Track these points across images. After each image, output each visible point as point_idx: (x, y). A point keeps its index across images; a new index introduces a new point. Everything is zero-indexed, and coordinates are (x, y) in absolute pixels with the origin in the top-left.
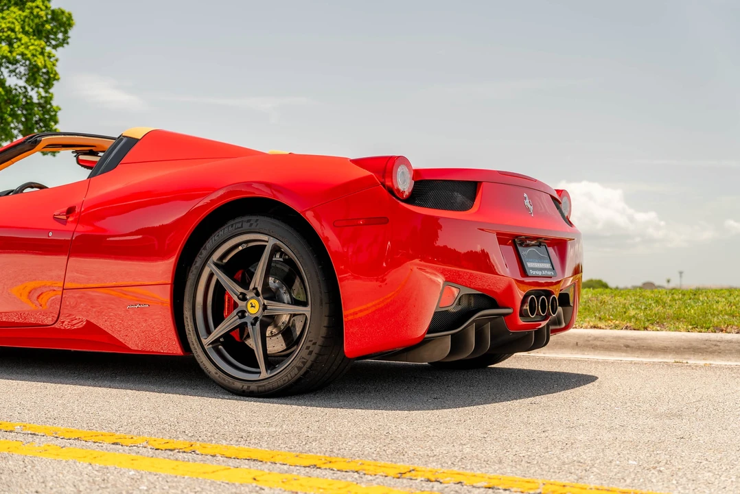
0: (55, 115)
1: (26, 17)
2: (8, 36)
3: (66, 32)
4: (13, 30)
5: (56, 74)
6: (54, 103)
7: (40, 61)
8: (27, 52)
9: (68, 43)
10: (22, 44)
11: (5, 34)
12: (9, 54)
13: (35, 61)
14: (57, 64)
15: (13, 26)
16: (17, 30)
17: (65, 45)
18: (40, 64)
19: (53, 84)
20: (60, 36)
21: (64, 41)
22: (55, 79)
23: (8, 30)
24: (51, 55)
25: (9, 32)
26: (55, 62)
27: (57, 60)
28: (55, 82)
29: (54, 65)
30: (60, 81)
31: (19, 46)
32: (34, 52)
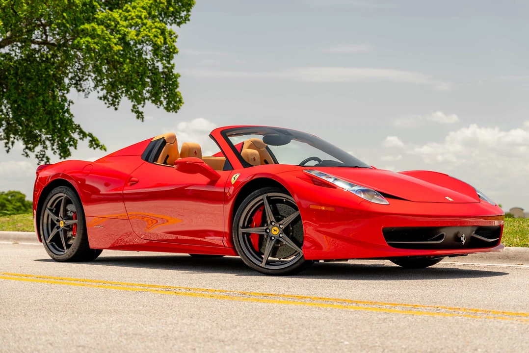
0: (176, 81)
1: (152, 4)
2: (136, 22)
3: (188, 11)
4: (140, 17)
5: (175, 49)
6: (175, 71)
7: (160, 40)
8: (150, 34)
9: (189, 20)
10: (147, 28)
11: (134, 21)
12: (136, 38)
13: (156, 41)
14: (177, 40)
15: (139, 14)
16: (143, 17)
17: (187, 22)
18: (159, 43)
19: (173, 57)
20: (183, 14)
21: (186, 19)
22: (174, 53)
23: (137, 18)
24: (172, 33)
25: (137, 20)
26: (174, 38)
27: (176, 37)
28: (174, 55)
29: (173, 41)
30: (179, 53)
31: (144, 30)
32: (155, 33)
